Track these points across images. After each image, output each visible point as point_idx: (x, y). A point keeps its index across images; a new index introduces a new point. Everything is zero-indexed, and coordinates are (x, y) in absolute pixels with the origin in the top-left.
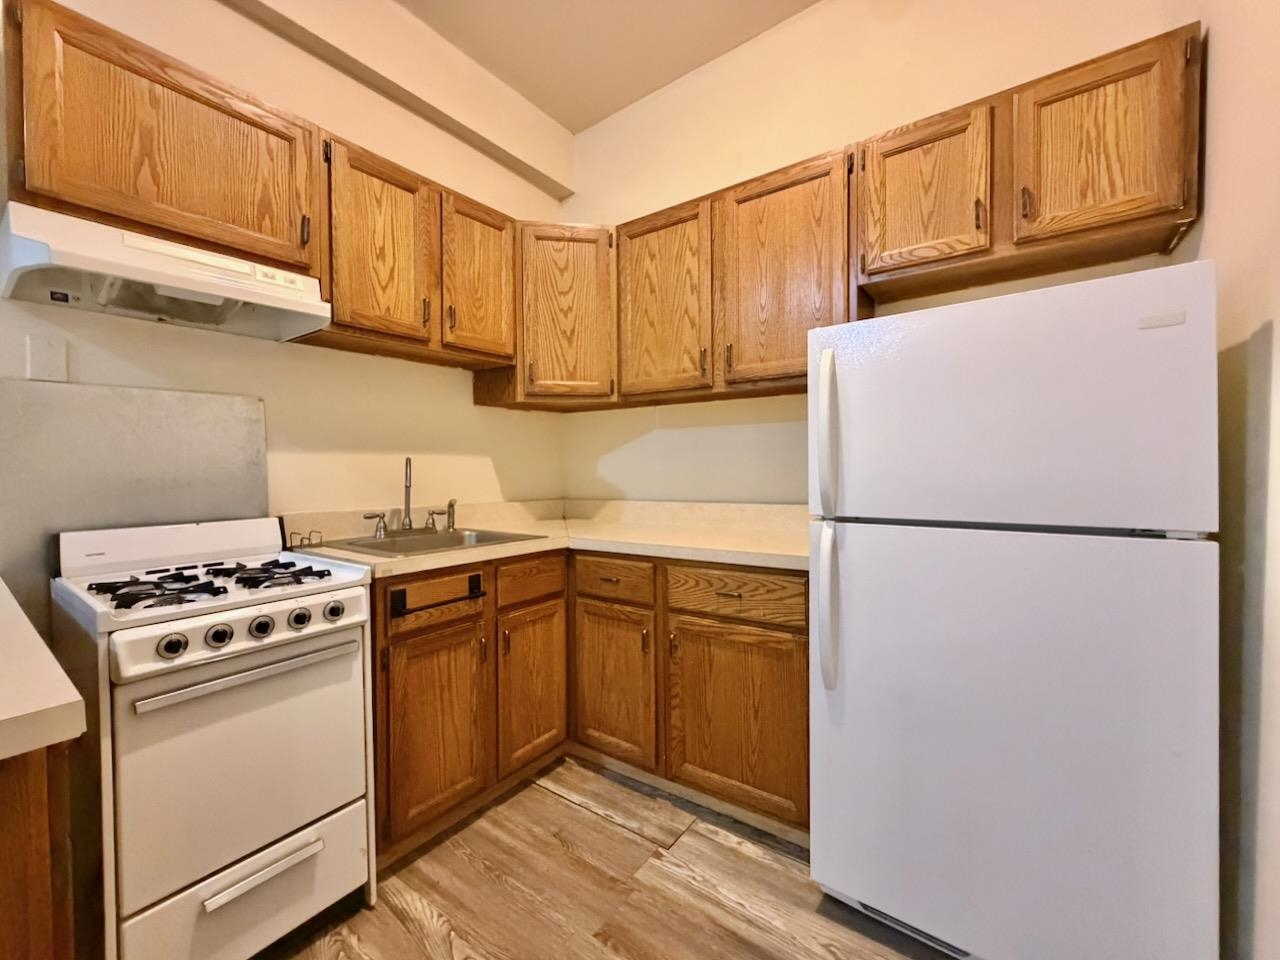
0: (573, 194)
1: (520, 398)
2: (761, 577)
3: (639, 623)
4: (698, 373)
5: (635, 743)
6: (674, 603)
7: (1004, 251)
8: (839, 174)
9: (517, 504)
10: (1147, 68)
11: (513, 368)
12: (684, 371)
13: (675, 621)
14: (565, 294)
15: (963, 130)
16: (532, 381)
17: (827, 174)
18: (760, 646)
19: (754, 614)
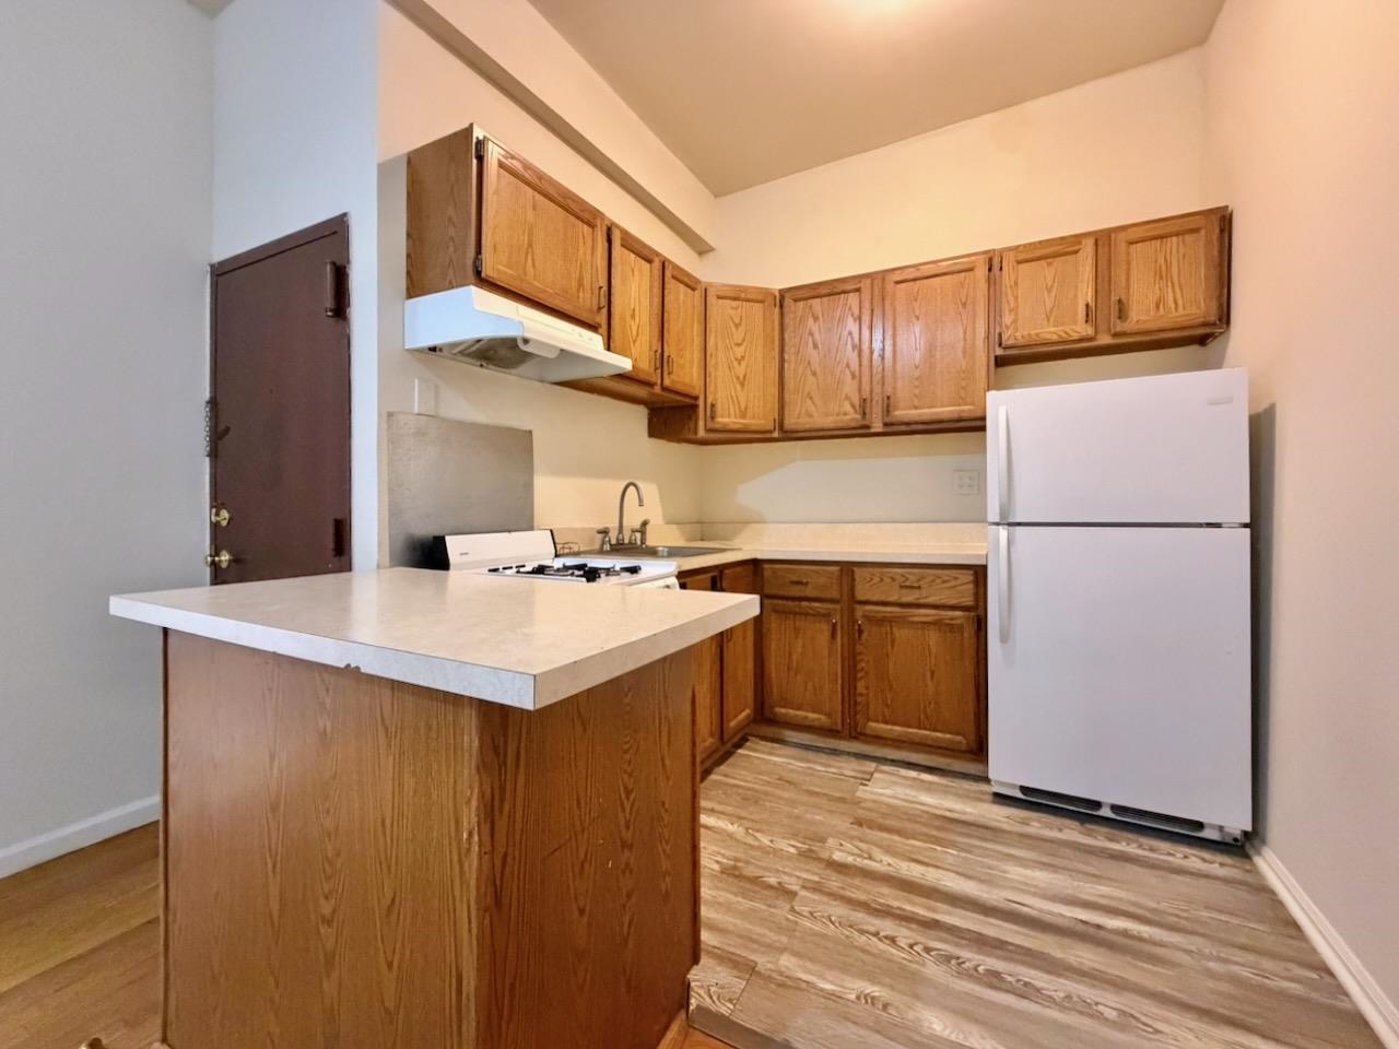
0: (712, 249)
1: (702, 433)
2: (939, 572)
3: (827, 616)
4: (858, 416)
5: (820, 712)
6: (860, 596)
7: (1105, 340)
8: (981, 272)
9: (674, 526)
10: (1197, 230)
11: (694, 407)
12: (845, 414)
13: (860, 611)
14: (739, 345)
15: (1076, 252)
16: (713, 418)
17: (971, 270)
18: (937, 623)
19: (932, 600)
